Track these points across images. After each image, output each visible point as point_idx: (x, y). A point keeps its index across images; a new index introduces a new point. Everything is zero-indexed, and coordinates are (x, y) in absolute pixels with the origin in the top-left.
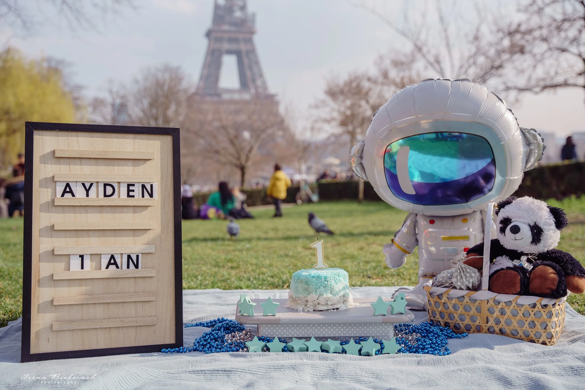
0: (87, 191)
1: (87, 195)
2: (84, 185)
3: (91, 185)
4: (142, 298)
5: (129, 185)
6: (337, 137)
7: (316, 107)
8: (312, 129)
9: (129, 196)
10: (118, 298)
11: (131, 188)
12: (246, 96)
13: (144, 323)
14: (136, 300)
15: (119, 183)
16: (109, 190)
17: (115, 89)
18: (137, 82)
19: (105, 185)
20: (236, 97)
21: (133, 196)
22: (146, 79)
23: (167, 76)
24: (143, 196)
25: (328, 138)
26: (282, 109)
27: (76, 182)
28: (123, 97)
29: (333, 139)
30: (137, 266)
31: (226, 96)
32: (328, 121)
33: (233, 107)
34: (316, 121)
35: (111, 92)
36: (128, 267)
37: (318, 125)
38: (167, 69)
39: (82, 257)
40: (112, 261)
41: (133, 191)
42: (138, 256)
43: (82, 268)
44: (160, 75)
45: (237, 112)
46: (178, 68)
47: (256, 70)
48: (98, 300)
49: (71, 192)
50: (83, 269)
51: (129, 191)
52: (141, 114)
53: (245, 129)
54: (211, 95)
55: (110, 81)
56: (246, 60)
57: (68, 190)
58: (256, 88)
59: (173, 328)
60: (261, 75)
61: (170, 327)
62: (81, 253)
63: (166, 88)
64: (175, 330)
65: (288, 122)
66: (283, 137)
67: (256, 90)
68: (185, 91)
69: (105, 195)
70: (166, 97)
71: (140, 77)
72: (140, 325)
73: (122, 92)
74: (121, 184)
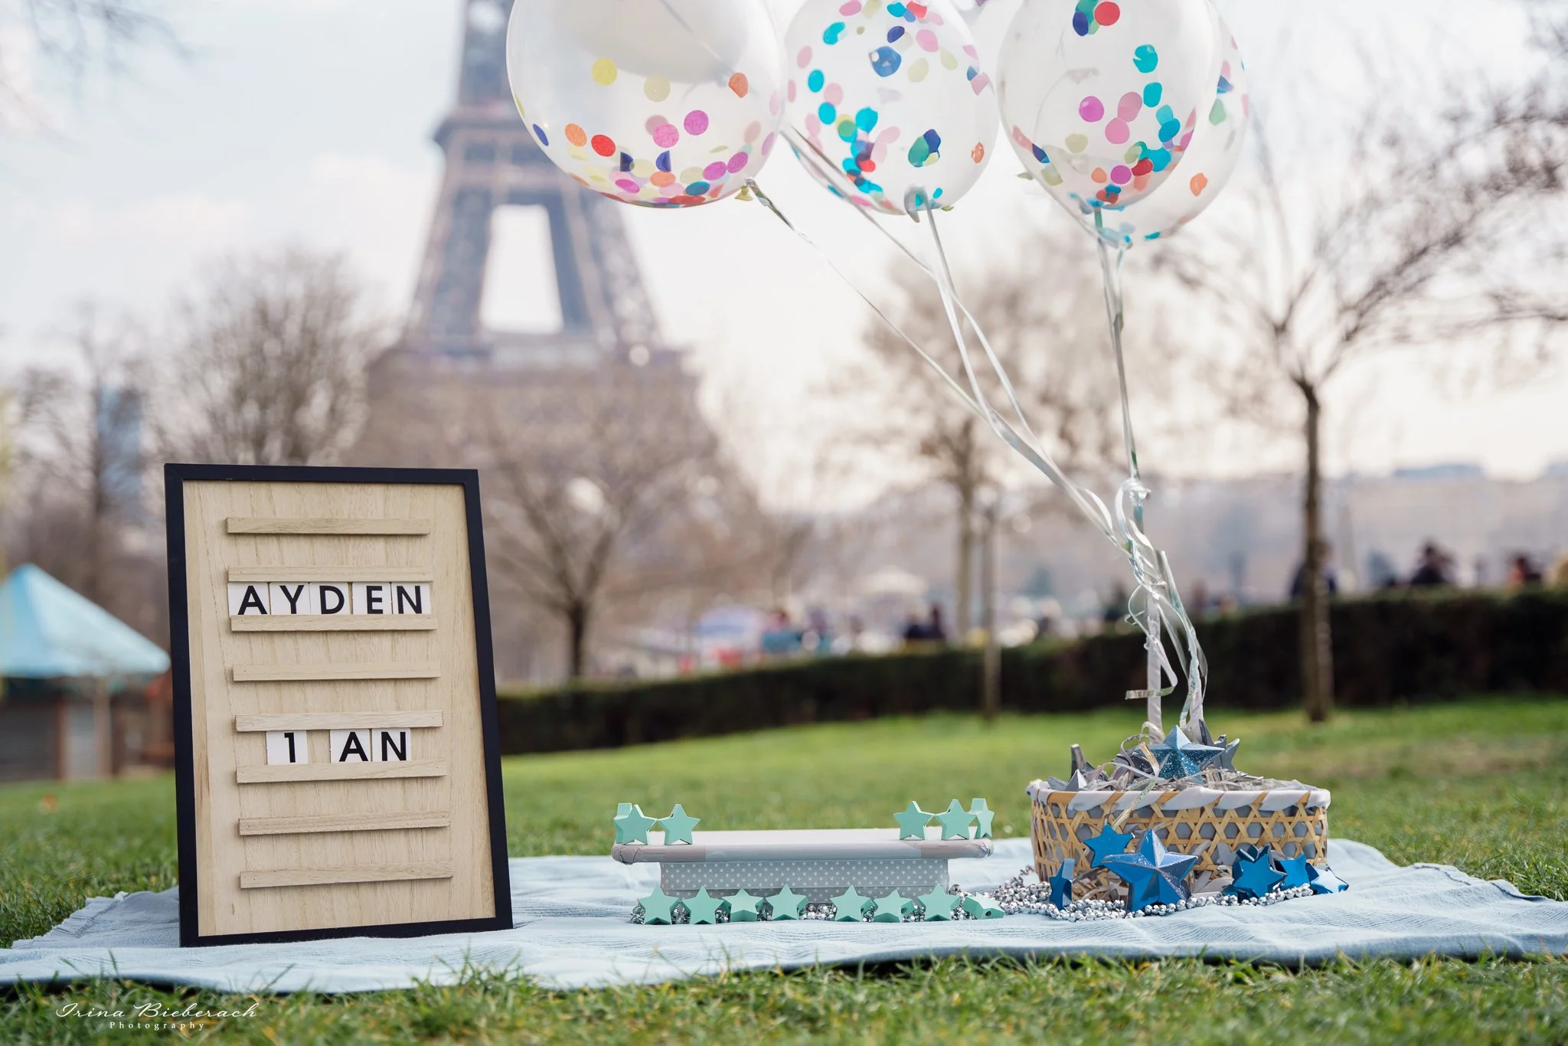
0: (293, 601)
1: (294, 611)
2: (284, 589)
3: (300, 589)
4: (420, 821)
5: (370, 589)
6: (910, 495)
7: (834, 390)
8: (820, 467)
9: (370, 611)
10: (370, 821)
11: (375, 594)
12: (583, 356)
13: (429, 874)
14: (408, 824)
15: (350, 583)
16: (332, 600)
17: (102, 334)
18: (187, 309)
19: (323, 589)
20: (548, 358)
21: (380, 612)
22: (222, 298)
23: (296, 289)
24: (401, 611)
25: (880, 502)
26: (710, 402)
27: (269, 583)
28: (132, 365)
29: (895, 504)
30: (402, 756)
31: (507, 358)
32: (877, 440)
33: (536, 396)
34: (836, 440)
35: (86, 345)
36: (385, 758)
37: (840, 455)
38: (295, 262)
39: (290, 736)
40: (353, 746)
41: (379, 600)
42: (403, 735)
43: (293, 759)
44: (273, 288)
45: (550, 414)
46: (336, 261)
47: (615, 262)
48: (330, 826)
49: (258, 603)
50: (294, 761)
51: (371, 600)
52: (201, 425)
53: (583, 473)
54: (455, 354)
55: (86, 308)
56: (578, 227)
57: (252, 600)
58: (618, 324)
59: (489, 885)
60: (635, 280)
61: (482, 885)
62: (290, 728)
63: (292, 329)
64: (493, 890)
65: (735, 445)
66: (717, 497)
67: (618, 331)
68: (363, 340)
69: (324, 611)
70: (293, 362)
71: (198, 293)
72: (419, 877)
73: (130, 346)
74: (353, 585)
